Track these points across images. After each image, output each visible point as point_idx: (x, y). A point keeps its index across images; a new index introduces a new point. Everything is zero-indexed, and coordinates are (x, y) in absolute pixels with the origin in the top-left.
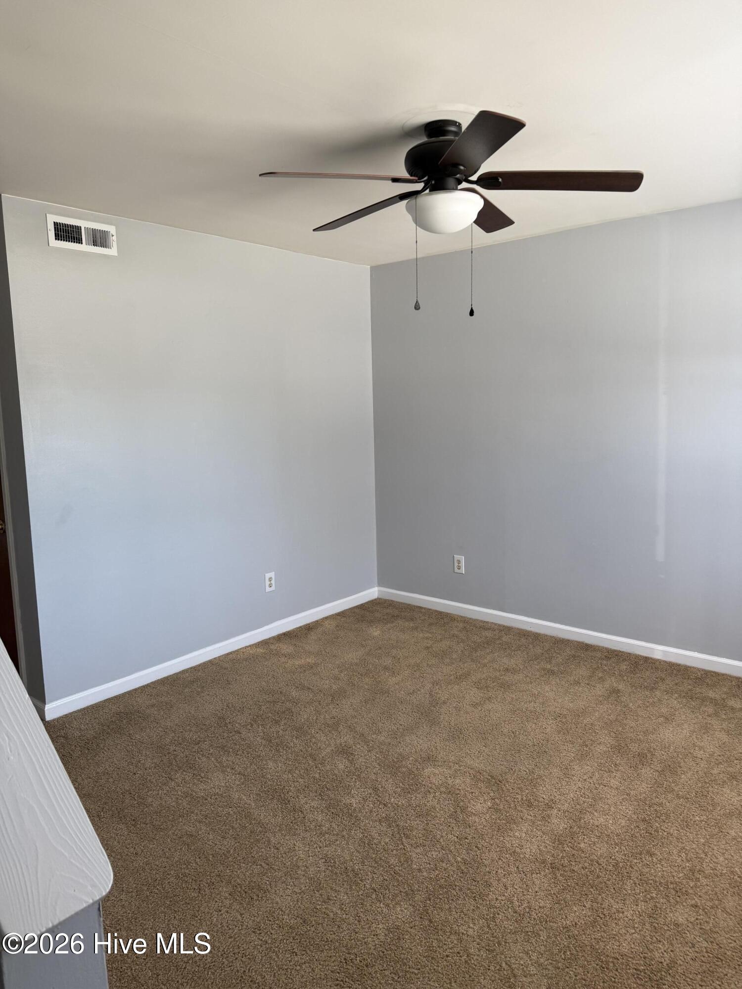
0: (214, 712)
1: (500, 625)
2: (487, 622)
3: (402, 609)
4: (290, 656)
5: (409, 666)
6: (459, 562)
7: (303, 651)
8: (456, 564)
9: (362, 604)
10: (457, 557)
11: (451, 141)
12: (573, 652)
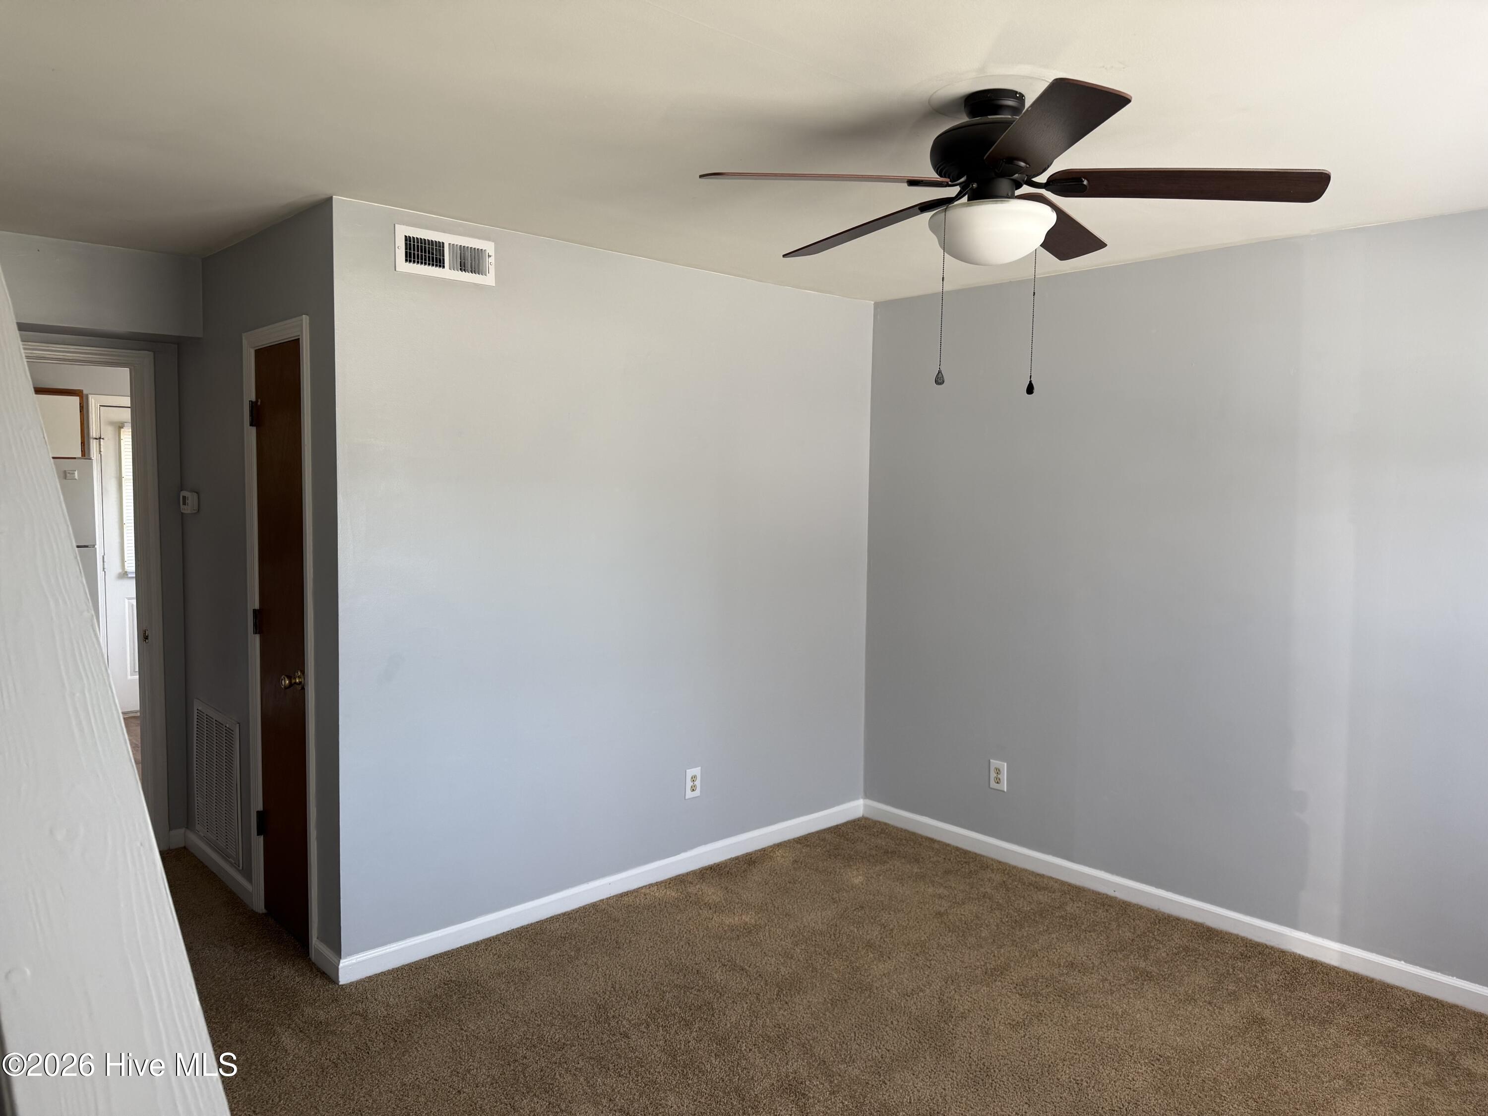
0: (592, 995)
1: (1063, 883)
2: (1042, 876)
3: (901, 840)
4: (716, 908)
5: (908, 944)
6: (998, 771)
7: (738, 900)
8: (993, 775)
9: (837, 826)
10: (995, 763)
11: (1008, 123)
12: (1185, 941)
